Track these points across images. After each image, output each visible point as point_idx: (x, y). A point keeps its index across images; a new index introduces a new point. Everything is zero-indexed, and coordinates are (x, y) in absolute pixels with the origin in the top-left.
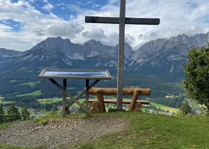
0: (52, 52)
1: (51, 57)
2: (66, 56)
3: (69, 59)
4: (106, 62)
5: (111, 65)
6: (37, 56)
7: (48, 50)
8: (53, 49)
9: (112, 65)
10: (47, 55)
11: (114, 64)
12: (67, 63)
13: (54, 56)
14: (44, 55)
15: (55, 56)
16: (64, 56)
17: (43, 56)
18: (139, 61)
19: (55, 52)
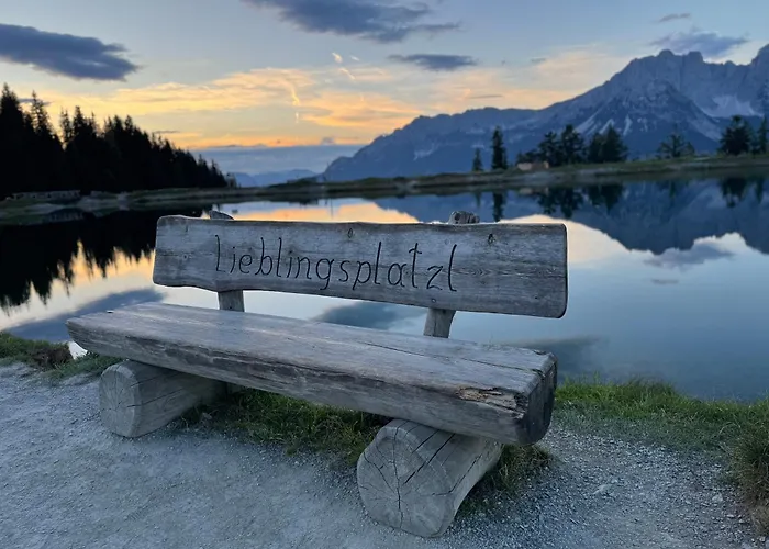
0: (653, 105)
1: (655, 122)
2: (700, 112)
3: (709, 118)
6: (611, 122)
7: (642, 98)
8: (658, 95)
10: (638, 115)
13: (662, 117)
14: (631, 118)
15: (666, 117)
16: (693, 113)
17: (628, 122)
19: (664, 103)
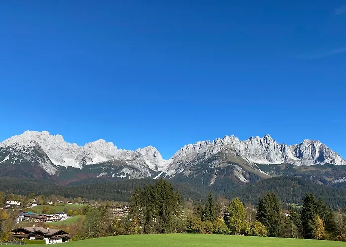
0: (24, 152)
1: (21, 160)
2: (48, 159)
3: (53, 164)
4: (115, 171)
5: (122, 176)
8: (29, 148)
9: (124, 175)
10: (15, 156)
11: (127, 174)
12: (48, 171)
13: (26, 158)
14: (10, 156)
15: (28, 158)
16: (44, 159)
17: (7, 158)
18: (169, 174)
19: (30, 151)
